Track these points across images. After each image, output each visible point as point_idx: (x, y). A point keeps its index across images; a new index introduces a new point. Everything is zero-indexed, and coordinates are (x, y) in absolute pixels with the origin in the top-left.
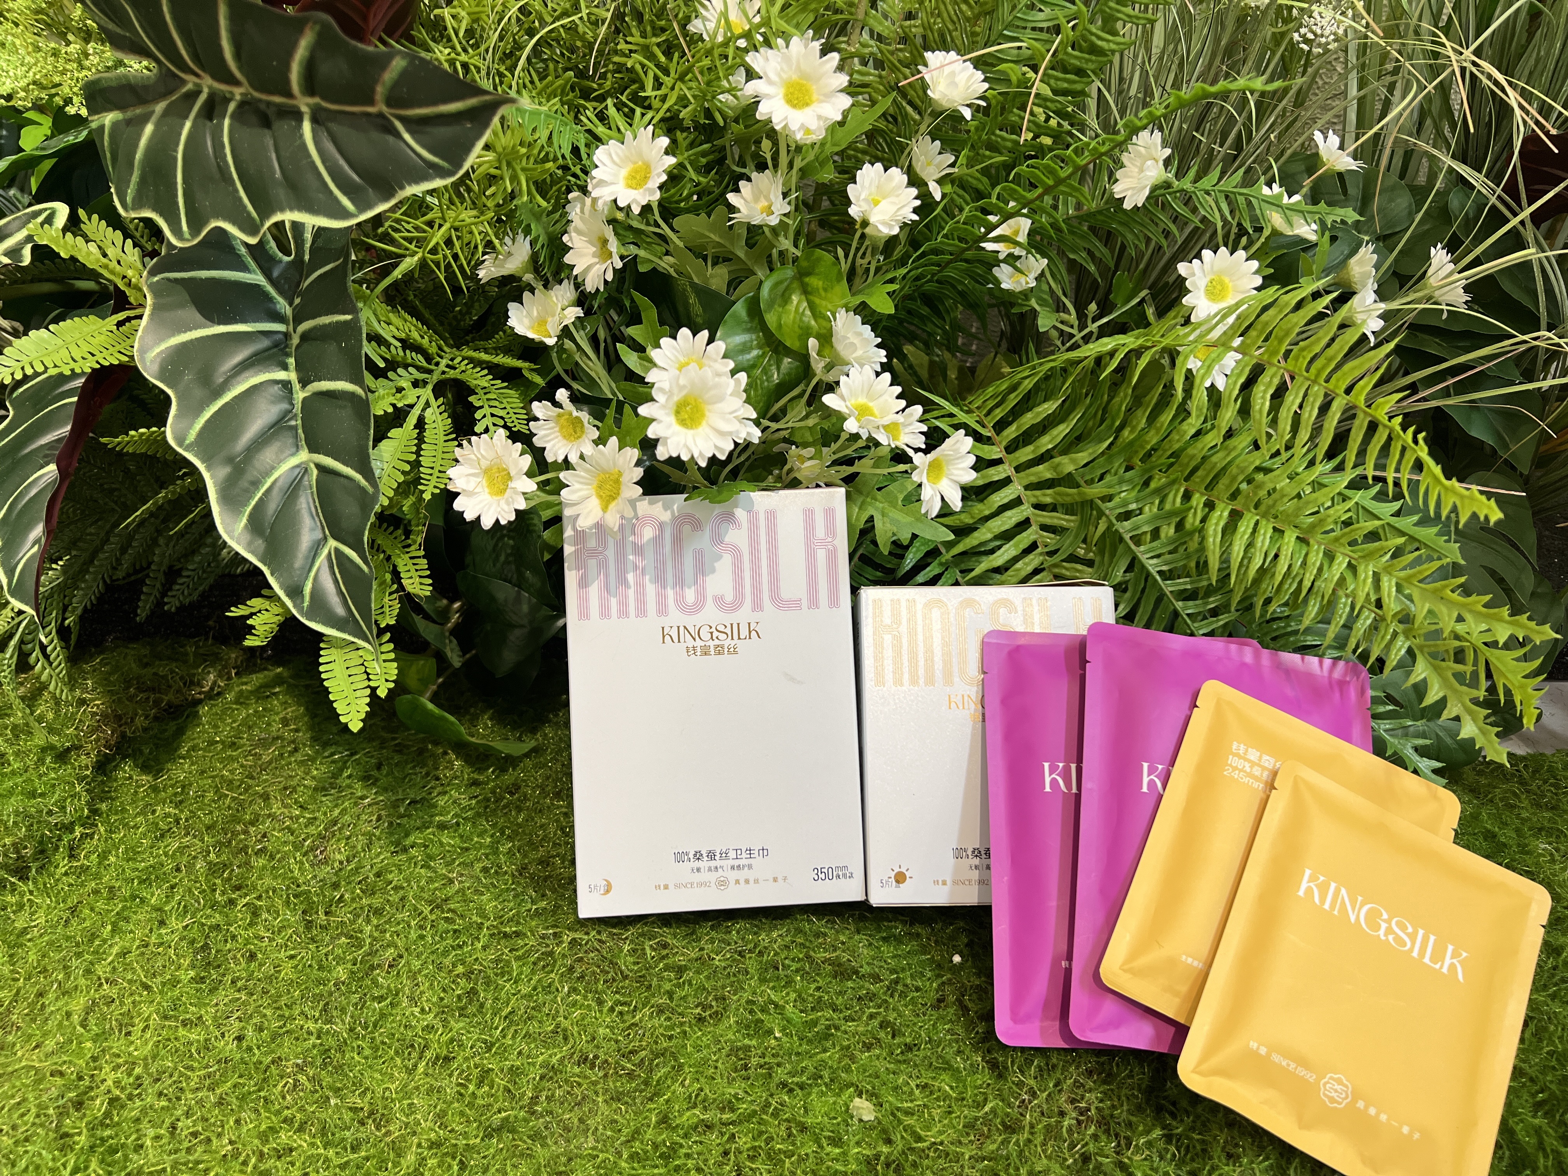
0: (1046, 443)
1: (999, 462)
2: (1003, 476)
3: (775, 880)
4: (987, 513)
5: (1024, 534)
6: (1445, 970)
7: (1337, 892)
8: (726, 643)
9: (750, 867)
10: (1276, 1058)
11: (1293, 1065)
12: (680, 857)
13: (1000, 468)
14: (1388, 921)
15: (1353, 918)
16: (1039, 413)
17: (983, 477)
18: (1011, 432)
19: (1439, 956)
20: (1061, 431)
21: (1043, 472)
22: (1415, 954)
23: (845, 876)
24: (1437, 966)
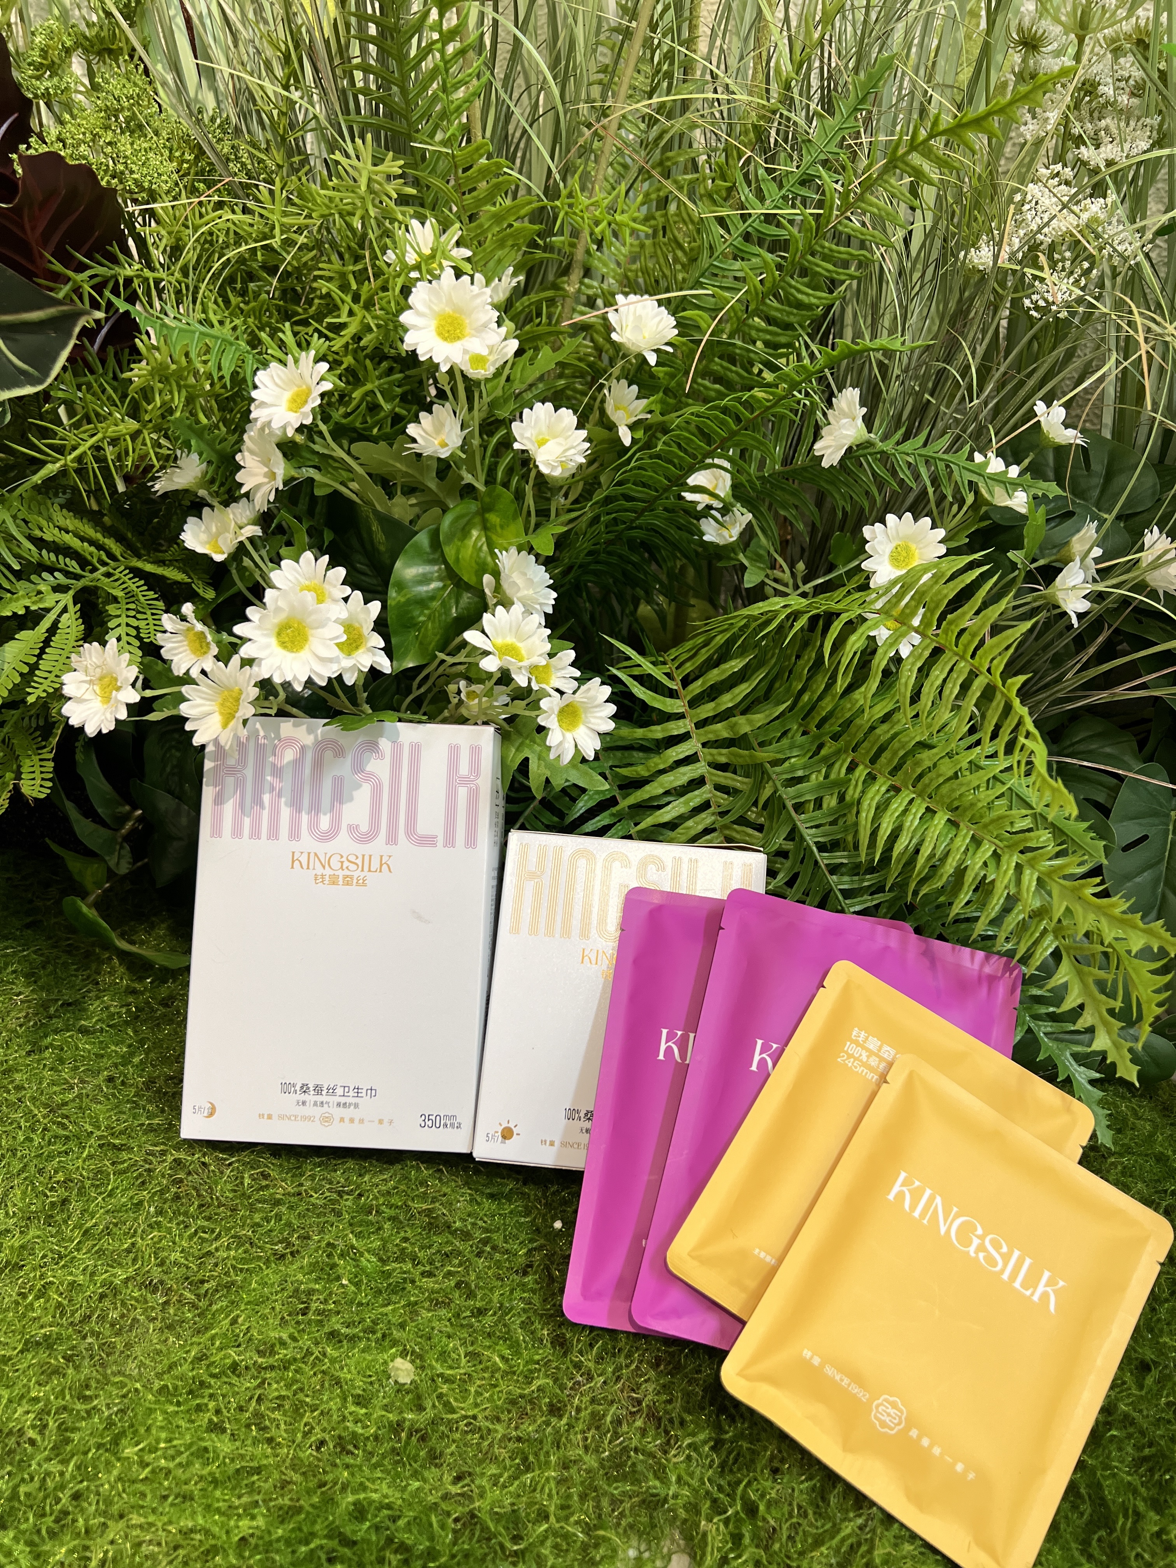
0: (727, 701)
1: (681, 716)
2: (682, 731)
3: (381, 1122)
4: (661, 767)
5: (696, 792)
6: (1036, 1298)
7: (931, 1199)
8: (356, 874)
9: (356, 1106)
10: (829, 1371)
11: (846, 1381)
12: (287, 1088)
13: (681, 723)
14: (982, 1238)
15: (943, 1230)
16: (724, 671)
17: (663, 730)
18: (696, 687)
19: (1031, 1281)
20: (744, 689)
21: (721, 730)
22: (1005, 1276)
23: (452, 1125)
24: (1028, 1293)
